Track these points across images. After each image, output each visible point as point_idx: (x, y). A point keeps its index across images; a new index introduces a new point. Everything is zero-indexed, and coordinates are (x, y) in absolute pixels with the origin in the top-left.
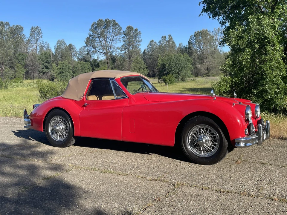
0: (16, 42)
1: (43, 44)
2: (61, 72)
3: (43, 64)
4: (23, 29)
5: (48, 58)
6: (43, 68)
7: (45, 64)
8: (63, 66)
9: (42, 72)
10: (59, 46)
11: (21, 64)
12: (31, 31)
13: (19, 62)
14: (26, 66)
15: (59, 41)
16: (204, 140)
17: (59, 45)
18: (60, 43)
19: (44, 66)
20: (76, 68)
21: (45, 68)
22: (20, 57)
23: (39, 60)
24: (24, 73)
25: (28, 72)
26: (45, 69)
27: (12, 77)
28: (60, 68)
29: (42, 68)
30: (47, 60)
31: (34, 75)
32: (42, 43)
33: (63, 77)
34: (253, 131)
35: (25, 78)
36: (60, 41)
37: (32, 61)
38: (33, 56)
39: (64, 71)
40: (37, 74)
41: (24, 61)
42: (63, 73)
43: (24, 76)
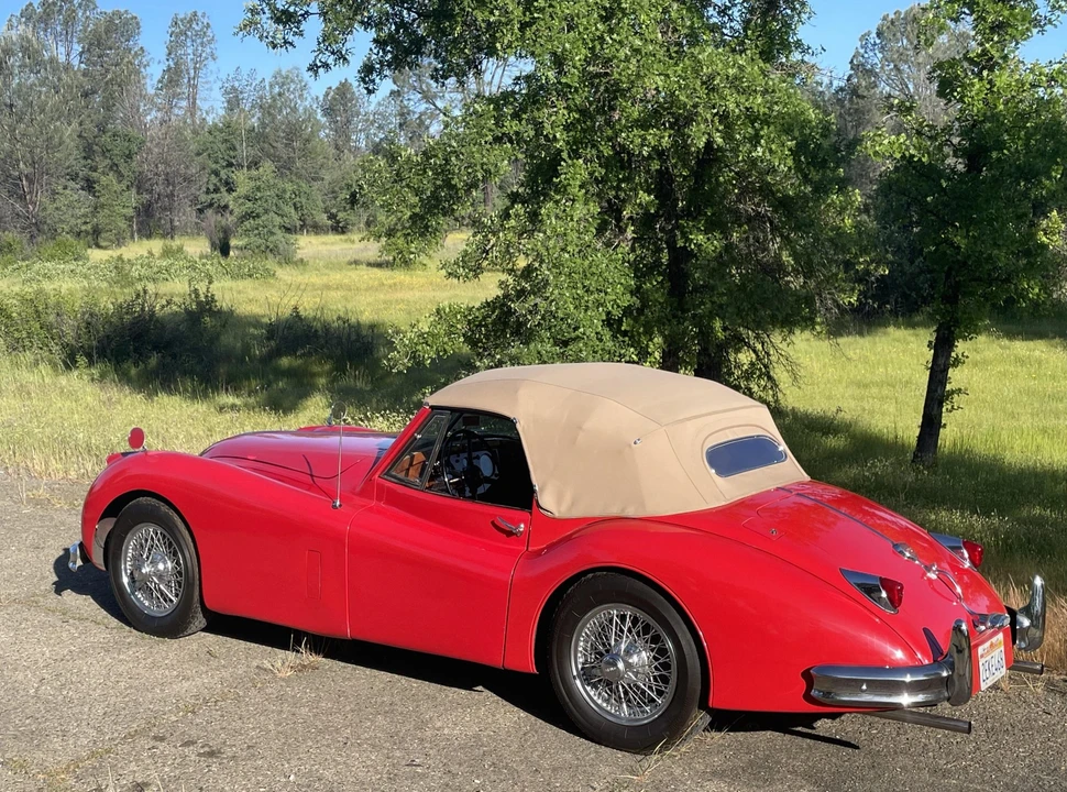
0: (112, 80)
1: (236, 84)
3: (216, 173)
4: (138, 23)
5: (234, 149)
6: (216, 190)
7: (223, 174)
8: (258, 189)
9: (212, 205)
10: (280, 94)
11: (120, 176)
12: (173, 32)
13: (114, 167)
14: (140, 184)
15: (279, 72)
17: (277, 90)
18: (283, 84)
19: (220, 180)
21: (223, 189)
22: (119, 148)
23: (198, 154)
24: (130, 212)
25: (149, 206)
26: (226, 194)
27: (83, 228)
28: (246, 198)
29: (212, 188)
30: (232, 153)
31: (172, 221)
32: (235, 79)
33: (256, 232)
35: (139, 231)
36: (283, 73)
37: (166, 163)
38: (168, 140)
39: (261, 210)
40: (185, 215)
41: (134, 164)
42: (258, 216)
43: (131, 226)
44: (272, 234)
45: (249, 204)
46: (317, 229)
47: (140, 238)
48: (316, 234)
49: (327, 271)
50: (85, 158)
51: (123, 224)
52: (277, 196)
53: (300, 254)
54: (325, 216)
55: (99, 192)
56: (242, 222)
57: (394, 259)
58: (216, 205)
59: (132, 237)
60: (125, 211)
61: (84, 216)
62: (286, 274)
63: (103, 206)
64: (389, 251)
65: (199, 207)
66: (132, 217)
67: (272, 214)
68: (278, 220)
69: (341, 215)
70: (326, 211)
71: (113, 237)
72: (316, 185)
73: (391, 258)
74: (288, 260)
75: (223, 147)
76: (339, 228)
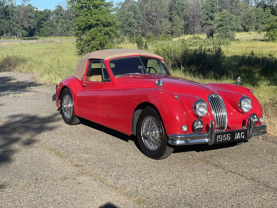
2: (220, 25)
3: (208, 14)
5: (214, 6)
6: (207, 20)
7: (210, 14)
8: (224, 17)
9: (206, 24)
11: (180, 15)
13: (178, 14)
14: (186, 18)
16: (148, 133)
19: (209, 16)
20: (250, 17)
21: (209, 19)
22: (180, 7)
23: (203, 9)
24: (182, 27)
25: (188, 25)
26: (210, 21)
27: (169, 32)
28: (220, 20)
29: (206, 19)
30: (213, 8)
31: (194, 29)
33: (222, 31)
34: (197, 128)
35: (184, 32)
37: (193, 12)
38: (194, 5)
39: (224, 24)
40: (198, 27)
41: (184, 12)
42: (223, 26)
43: (182, 31)
44: (228, 31)
45: (221, 22)
46: (238, 31)
47: (184, 34)
48: (238, 32)
49: (246, 43)
50: (169, 11)
51: (180, 30)
52: (230, 19)
53: (236, 38)
54: (241, 26)
55: (173, 21)
56: (218, 28)
57: (269, 38)
58: (207, 24)
59: (182, 34)
60: (181, 26)
61: (169, 28)
62: (233, 44)
63: (174, 25)
64: (267, 36)
65: (202, 25)
66: (182, 28)
67: (228, 25)
68: (230, 27)
69: (247, 26)
70: (242, 25)
71: (177, 34)
72: (239, 16)
73: (268, 38)
74: (233, 39)
75: (210, 6)
76: (246, 30)
